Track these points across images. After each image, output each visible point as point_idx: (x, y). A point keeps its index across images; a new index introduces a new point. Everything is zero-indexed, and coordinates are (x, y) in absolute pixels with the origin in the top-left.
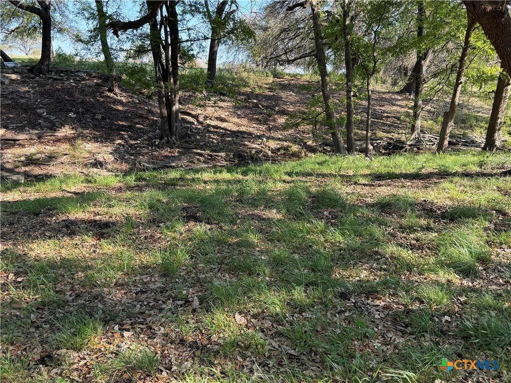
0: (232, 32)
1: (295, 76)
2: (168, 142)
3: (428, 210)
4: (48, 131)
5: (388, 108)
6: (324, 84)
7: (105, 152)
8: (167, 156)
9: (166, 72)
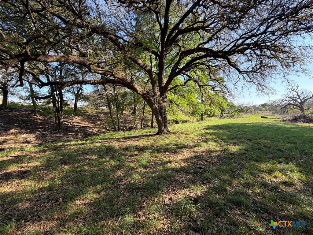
0: (82, 98)
1: (103, 109)
2: (59, 131)
3: (137, 148)
4: (4, 131)
5: (129, 118)
6: (110, 112)
7: (31, 137)
8: (58, 136)
9: (58, 110)
